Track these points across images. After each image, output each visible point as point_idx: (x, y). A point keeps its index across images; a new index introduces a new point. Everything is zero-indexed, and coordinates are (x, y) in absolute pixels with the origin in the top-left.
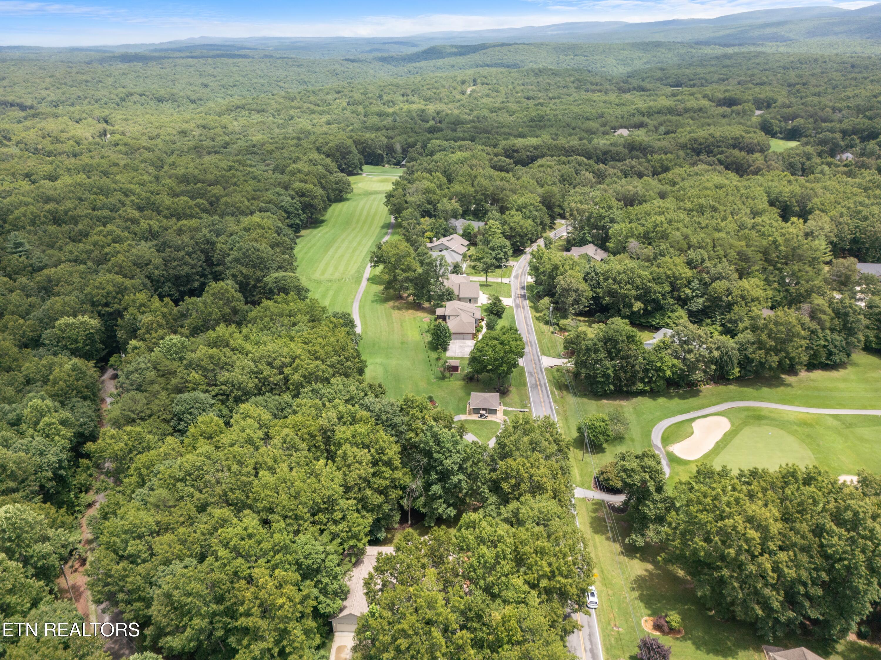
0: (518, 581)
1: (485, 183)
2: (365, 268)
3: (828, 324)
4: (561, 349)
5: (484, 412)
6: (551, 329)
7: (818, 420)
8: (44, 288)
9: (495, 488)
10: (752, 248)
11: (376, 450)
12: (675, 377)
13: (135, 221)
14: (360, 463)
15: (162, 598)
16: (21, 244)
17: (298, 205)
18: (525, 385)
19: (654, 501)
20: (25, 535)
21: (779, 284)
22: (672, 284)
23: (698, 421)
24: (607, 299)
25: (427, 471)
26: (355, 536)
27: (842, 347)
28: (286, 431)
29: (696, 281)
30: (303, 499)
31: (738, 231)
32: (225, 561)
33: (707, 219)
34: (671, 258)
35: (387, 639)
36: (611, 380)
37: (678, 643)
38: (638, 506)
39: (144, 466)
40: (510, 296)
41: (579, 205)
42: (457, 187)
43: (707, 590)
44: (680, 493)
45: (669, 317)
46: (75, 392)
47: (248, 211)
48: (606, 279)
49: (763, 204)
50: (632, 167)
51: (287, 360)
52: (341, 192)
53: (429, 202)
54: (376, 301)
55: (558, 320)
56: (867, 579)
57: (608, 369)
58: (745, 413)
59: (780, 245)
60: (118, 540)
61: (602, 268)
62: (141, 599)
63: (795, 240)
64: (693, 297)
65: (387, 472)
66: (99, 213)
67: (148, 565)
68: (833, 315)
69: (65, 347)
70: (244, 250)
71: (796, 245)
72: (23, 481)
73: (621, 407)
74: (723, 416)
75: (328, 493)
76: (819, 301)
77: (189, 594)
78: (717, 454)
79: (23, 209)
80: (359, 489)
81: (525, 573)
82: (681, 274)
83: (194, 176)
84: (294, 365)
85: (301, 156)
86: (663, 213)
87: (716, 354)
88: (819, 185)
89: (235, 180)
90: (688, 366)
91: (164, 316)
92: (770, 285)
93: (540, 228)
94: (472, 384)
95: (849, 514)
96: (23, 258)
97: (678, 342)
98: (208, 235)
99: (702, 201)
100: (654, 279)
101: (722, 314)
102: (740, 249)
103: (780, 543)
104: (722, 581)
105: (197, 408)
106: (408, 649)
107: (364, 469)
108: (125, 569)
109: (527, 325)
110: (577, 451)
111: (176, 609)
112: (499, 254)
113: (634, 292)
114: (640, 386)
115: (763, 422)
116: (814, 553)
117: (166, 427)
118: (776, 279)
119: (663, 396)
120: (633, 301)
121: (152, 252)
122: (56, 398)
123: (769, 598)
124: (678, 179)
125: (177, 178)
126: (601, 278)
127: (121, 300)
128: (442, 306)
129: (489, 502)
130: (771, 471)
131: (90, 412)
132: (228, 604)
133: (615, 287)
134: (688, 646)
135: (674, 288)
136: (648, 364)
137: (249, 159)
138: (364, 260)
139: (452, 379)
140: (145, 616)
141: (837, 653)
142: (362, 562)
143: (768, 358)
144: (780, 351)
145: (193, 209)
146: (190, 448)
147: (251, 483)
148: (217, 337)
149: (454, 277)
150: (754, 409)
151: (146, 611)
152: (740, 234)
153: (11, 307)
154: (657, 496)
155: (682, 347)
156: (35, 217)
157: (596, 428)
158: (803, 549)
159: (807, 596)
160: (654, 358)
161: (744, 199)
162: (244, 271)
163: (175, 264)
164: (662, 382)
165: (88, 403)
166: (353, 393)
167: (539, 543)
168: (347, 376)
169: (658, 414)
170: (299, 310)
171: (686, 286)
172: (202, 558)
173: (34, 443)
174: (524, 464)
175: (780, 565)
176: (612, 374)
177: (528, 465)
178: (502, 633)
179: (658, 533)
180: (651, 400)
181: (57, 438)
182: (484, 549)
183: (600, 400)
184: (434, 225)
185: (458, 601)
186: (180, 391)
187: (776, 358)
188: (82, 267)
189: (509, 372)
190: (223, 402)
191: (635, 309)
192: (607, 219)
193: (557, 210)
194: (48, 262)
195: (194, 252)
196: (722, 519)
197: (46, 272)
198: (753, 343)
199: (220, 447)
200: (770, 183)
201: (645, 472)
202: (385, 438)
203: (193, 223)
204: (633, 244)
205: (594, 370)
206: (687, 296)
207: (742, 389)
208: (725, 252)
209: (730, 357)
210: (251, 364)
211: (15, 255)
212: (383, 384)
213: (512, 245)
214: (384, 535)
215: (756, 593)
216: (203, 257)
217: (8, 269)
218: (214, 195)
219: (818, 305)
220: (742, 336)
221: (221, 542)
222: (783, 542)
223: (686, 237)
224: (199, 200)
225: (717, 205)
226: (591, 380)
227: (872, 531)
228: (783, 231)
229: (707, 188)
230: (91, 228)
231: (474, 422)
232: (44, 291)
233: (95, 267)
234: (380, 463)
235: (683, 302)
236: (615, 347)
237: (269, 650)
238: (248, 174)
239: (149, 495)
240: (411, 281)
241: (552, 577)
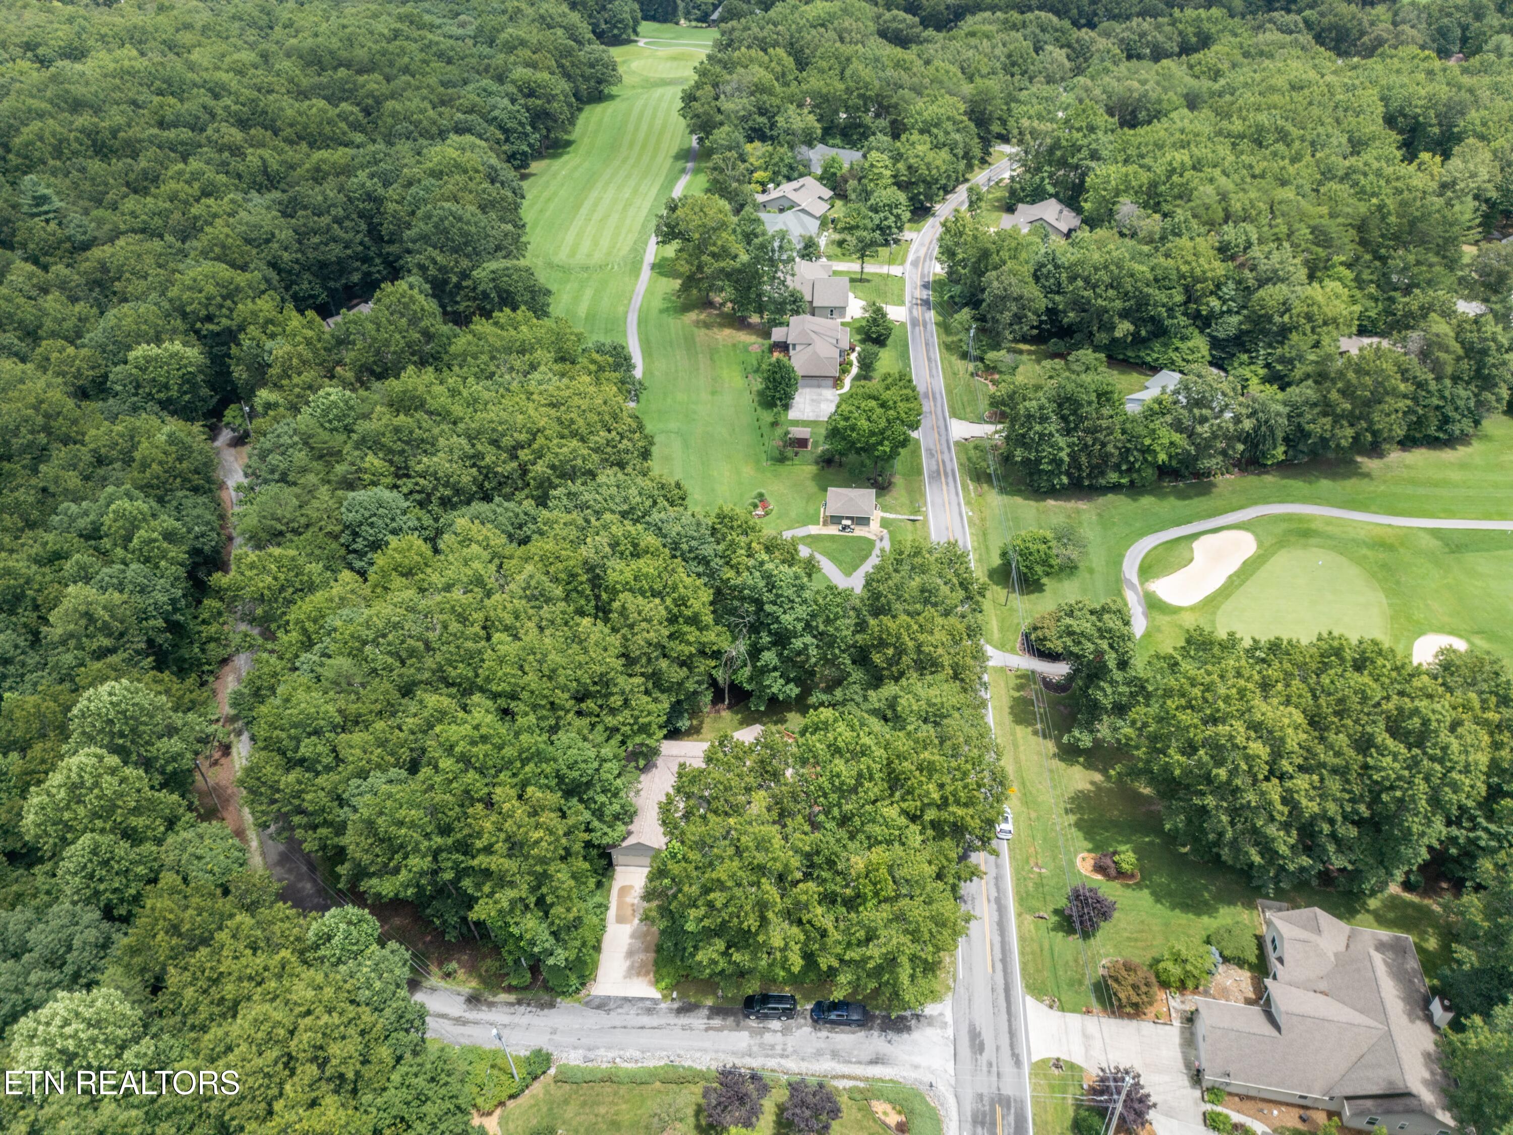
0: (891, 812)
1: (866, 73)
2: (646, 244)
3: (1449, 370)
4: (983, 406)
5: (848, 522)
6: (971, 367)
7: (1406, 538)
8: (98, 283)
9: (862, 658)
10: (1340, 220)
11: (674, 600)
12: (1174, 463)
13: (236, 151)
14: (649, 621)
15: (361, 826)
16: (44, 199)
17: (524, 116)
18: (919, 472)
19: (1112, 682)
20: (142, 728)
21: (1378, 286)
22: (1188, 290)
23: (1204, 538)
24: (1071, 315)
25: (754, 629)
26: (644, 729)
27: (1468, 409)
28: (529, 568)
29: (1231, 285)
30: (562, 680)
31: (1320, 183)
32: (450, 776)
33: (1265, 158)
34: (1192, 239)
35: (695, 890)
36: (1065, 467)
37: (1129, 893)
38: (1088, 687)
39: (309, 618)
40: (902, 303)
41: (1036, 123)
42: (814, 82)
43: (1180, 820)
44: (1157, 671)
45: (1177, 349)
46: (178, 480)
47: (434, 130)
48: (1073, 279)
49: (1372, 124)
50: (1143, 35)
51: (523, 437)
52: (599, 82)
53: (762, 111)
54: (667, 310)
55: (985, 352)
56: (1426, 817)
57: (1061, 449)
58: (1284, 526)
59: (1389, 213)
60: (283, 735)
61: (1067, 254)
62: (326, 823)
63: (1418, 203)
64: (1223, 313)
65: (692, 634)
66: (171, 134)
67: (334, 777)
68: (1461, 352)
69: (150, 397)
70: (435, 219)
71: (1418, 214)
72: (122, 635)
73: (1078, 512)
74: (1247, 529)
75: (599, 669)
76: (1440, 327)
77: (401, 824)
78: (1228, 596)
79: (36, 125)
80: (649, 660)
81: (903, 799)
82: (1204, 272)
83: (331, 53)
84: (535, 446)
85: (523, 6)
86: (1189, 143)
87: (1248, 425)
88: (1486, 80)
89: (406, 59)
90: (1197, 446)
91: (308, 342)
92: (1361, 288)
93: (962, 164)
94: (831, 470)
95: (1416, 721)
96: (53, 225)
97: (1184, 401)
98: (368, 184)
99: (1263, 118)
100: (1156, 280)
101: (1270, 345)
102: (1317, 221)
103: (1300, 761)
104: (1204, 811)
105: (381, 517)
106: (726, 905)
107: (656, 631)
108: (299, 782)
109: (929, 359)
110: (997, 589)
111: (382, 841)
112: (886, 219)
113: (1118, 304)
114: (1113, 477)
115: (1312, 541)
116: (1352, 777)
117: (335, 546)
118: (1374, 277)
119: (1151, 492)
120: (1116, 319)
121: (275, 218)
122: (150, 491)
123: (1273, 840)
124: (1225, 66)
125: (301, 57)
126: (1064, 275)
127: (231, 310)
128: (781, 324)
129: (851, 679)
130: (1304, 642)
131: (208, 517)
132: (459, 836)
133: (1086, 294)
134: (1144, 897)
135: (1190, 296)
136: (1129, 441)
137: (428, 12)
138: (644, 226)
139: (797, 460)
140: (336, 846)
141: (1368, 911)
142: (655, 766)
143: (1337, 431)
144: (1359, 418)
145: (336, 125)
146: (378, 590)
147: (480, 652)
148: (404, 392)
149: (803, 267)
150: (1300, 519)
151: (336, 840)
152: (1323, 190)
153: (48, 324)
154: (1118, 675)
155: (1190, 411)
156: (61, 142)
157: (1031, 554)
158: (1334, 771)
159: (1333, 836)
160: (1141, 430)
161: (1339, 112)
162: (439, 259)
163: (316, 240)
164: (1150, 471)
165: (201, 499)
166: (634, 502)
167: (926, 755)
168: (621, 465)
169: (1138, 525)
170: (539, 341)
171: (1212, 293)
172: (413, 768)
173: (129, 574)
174: (909, 627)
175: (1296, 796)
176: (1067, 459)
177: (915, 627)
178: (865, 886)
179: (1116, 729)
180: (1129, 501)
181: (163, 563)
182: (839, 765)
183: (1044, 500)
184: (771, 155)
185: (802, 840)
186: (350, 485)
187: (1349, 432)
188: (157, 245)
189: (893, 454)
190: (421, 504)
191: (1118, 334)
192: (1085, 153)
193: (996, 128)
194: (96, 234)
195: (347, 217)
196: (1215, 721)
197: (96, 253)
198: (1315, 405)
199: (426, 590)
200: (1393, 77)
201: (1102, 637)
202: (688, 581)
203: (339, 155)
204: (1127, 208)
205: (1037, 451)
206: (1212, 311)
207: (1285, 482)
208: (1290, 227)
209: (1271, 429)
210: (463, 441)
211: (37, 219)
212: (682, 483)
213: (911, 199)
214: (688, 723)
215: (1255, 831)
216: (364, 227)
217: (32, 246)
218: (370, 95)
219: (1438, 335)
220: (1297, 391)
221: (441, 745)
222: (1306, 759)
223: (1224, 197)
224: (344, 105)
225: (1289, 127)
226: (1031, 468)
227: (1445, 749)
228: (1398, 184)
229: (1273, 89)
230: (162, 164)
231: (832, 538)
232: (97, 290)
233: (179, 244)
234: (681, 620)
235: (1203, 322)
236: (1074, 413)
237: (522, 899)
238: (429, 46)
239: (322, 665)
240: (728, 275)
241: (944, 804)
